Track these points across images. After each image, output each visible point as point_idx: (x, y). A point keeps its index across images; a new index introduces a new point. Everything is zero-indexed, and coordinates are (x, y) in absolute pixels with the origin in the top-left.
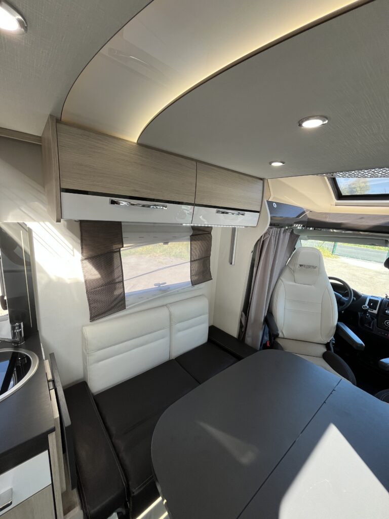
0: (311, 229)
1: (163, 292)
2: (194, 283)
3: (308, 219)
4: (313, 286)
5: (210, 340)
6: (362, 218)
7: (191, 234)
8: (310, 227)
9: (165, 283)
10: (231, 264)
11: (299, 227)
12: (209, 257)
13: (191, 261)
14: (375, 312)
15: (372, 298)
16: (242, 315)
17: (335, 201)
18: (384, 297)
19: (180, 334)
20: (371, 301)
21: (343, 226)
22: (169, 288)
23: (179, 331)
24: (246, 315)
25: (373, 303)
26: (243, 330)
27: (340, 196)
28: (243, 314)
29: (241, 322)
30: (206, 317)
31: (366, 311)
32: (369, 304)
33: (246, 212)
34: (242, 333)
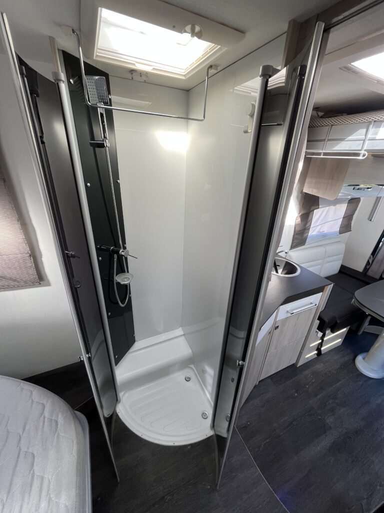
1: (324, 236)
2: (341, 232)
5: (340, 271)
9: (325, 231)
10: (371, 220)
12: (354, 215)
13: (343, 218)
16: (370, 258)
19: (327, 265)
22: (327, 235)
24: (373, 257)
26: (368, 267)
29: (368, 261)
34: (366, 269)
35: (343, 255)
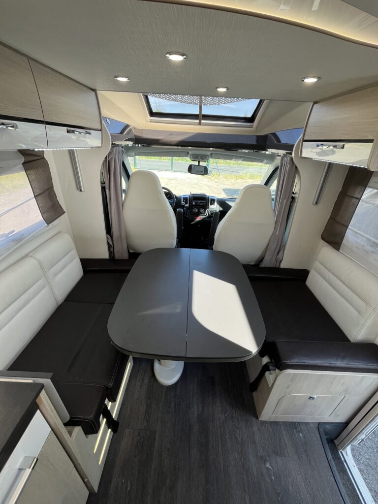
0: (140, 145)
1: (18, 240)
2: (49, 221)
3: (135, 135)
5: (85, 271)
6: (171, 134)
7: (23, 160)
8: (138, 144)
9: (14, 231)
10: (81, 191)
11: (130, 144)
12: (53, 187)
13: (35, 197)
14: (188, 205)
15: (184, 197)
16: (107, 238)
17: (150, 118)
18: (189, 194)
19: (59, 278)
20: (184, 199)
21: (161, 142)
22: (23, 235)
23: (56, 275)
24: (110, 236)
25: (185, 199)
26: (112, 250)
27: (152, 114)
28: (108, 236)
29: (108, 244)
30: (74, 252)
31: (184, 206)
32: (183, 201)
33: (91, 131)
34: (111, 253)
35: (75, 250)
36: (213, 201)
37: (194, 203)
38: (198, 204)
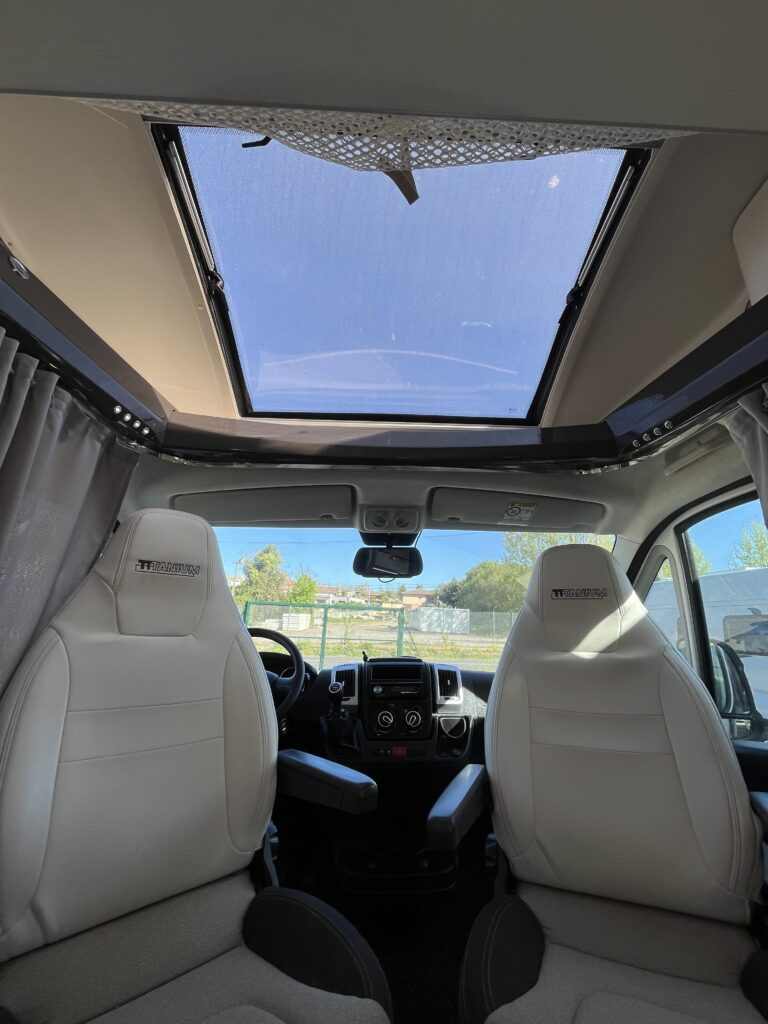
3: (168, 424)
4: (190, 636)
6: (305, 432)
14: (354, 701)
15: (341, 669)
17: (238, 417)
18: (360, 659)
20: (341, 674)
27: (247, 407)
31: (339, 698)
32: (338, 682)
36: (449, 681)
37: (377, 690)
38: (394, 689)
